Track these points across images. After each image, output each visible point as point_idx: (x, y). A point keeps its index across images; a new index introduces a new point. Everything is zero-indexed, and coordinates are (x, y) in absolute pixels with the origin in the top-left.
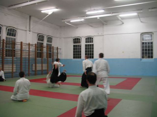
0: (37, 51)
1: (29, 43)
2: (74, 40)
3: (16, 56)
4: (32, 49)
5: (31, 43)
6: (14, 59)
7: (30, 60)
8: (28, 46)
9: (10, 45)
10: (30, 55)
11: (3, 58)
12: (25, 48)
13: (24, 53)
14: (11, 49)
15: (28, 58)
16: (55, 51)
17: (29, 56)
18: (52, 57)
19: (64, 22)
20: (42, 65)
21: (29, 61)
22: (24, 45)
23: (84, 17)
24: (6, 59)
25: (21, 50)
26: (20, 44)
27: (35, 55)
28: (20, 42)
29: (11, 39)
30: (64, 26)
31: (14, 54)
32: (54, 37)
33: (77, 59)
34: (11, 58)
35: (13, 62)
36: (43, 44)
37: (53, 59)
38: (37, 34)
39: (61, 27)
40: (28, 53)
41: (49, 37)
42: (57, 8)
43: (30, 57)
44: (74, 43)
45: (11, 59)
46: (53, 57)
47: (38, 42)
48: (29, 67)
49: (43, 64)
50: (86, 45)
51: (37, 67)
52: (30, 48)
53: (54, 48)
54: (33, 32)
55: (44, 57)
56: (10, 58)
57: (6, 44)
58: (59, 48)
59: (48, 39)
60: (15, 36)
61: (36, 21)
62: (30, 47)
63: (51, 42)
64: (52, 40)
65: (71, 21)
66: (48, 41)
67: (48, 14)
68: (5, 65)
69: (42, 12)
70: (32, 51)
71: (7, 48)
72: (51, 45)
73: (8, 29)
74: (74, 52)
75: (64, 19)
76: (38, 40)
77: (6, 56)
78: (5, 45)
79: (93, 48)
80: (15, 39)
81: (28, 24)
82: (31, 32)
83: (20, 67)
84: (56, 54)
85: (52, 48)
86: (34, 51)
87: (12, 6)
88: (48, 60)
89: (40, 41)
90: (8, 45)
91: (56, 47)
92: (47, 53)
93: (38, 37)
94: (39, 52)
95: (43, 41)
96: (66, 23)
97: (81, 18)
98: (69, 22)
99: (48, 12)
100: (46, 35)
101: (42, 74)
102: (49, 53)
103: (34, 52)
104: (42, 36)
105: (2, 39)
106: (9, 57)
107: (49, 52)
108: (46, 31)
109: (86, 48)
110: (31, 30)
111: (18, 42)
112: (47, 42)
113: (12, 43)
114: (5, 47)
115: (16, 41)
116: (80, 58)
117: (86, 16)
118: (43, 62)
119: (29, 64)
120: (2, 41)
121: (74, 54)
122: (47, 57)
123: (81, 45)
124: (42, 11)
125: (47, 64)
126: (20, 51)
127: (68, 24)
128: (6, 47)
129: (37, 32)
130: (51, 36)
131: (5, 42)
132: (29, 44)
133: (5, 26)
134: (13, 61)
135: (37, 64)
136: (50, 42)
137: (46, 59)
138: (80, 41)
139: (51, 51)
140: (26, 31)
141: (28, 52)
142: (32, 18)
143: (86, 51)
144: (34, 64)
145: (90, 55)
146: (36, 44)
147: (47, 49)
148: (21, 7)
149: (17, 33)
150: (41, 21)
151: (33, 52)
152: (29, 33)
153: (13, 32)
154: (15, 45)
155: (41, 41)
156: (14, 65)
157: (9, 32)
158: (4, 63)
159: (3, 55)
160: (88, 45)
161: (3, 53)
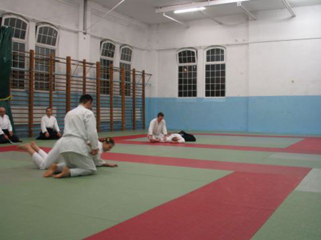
1: (84, 60)
2: (180, 54)
3: (56, 88)
4: (91, 73)
5: (87, 61)
6: (54, 96)
8: (82, 68)
10: (87, 87)
11: (30, 91)
12: (76, 70)
13: (74, 82)
16: (139, 80)
17: (84, 89)
18: (131, 94)
19: (158, 13)
20: (111, 110)
22: (73, 64)
23: (207, 1)
24: (36, 95)
25: (68, 76)
26: (65, 61)
27: (97, 87)
28: (65, 58)
29: (45, 49)
30: (158, 24)
31: (54, 85)
32: (136, 48)
33: (188, 98)
34: (48, 92)
36: (112, 62)
37: (134, 98)
38: (100, 41)
39: (150, 25)
40: (82, 83)
41: (125, 49)
43: (87, 90)
44: (180, 62)
45: (48, 96)
46: (134, 93)
47: (101, 59)
49: (114, 109)
50: (207, 67)
51: (101, 115)
52: (87, 71)
53: (136, 73)
54: (92, 36)
55: (114, 92)
56: (43, 94)
57: (36, 63)
58: (146, 72)
59: (122, 52)
61: (98, 11)
62: (87, 68)
63: (130, 61)
64: (131, 54)
65: (177, 12)
66: (123, 58)
68: (34, 108)
70: (91, 79)
71: (38, 70)
72: (129, 66)
73: (41, 29)
74: (180, 81)
75: (161, 8)
76: (102, 55)
77: (37, 88)
79: (223, 74)
80: (53, 51)
82: (87, 36)
84: (141, 86)
85: (132, 72)
86: (94, 79)
88: (123, 98)
89: (106, 55)
90: (39, 64)
91: (141, 71)
92: (121, 83)
93: (102, 48)
94: (104, 82)
95: (112, 56)
96: (164, 15)
97: (199, 3)
98: (171, 14)
100: (118, 43)
101: (111, 130)
102: (126, 84)
103: (95, 81)
104: (111, 44)
105: (27, 50)
106: (43, 90)
108: (120, 35)
109: (207, 74)
110: (88, 31)
111: (59, 57)
112: (121, 59)
114: (34, 68)
115: (56, 56)
116: (195, 94)
118: (113, 102)
120: (27, 55)
121: (180, 88)
122: (121, 93)
123: (196, 66)
125: (122, 108)
126: (65, 77)
127: (168, 18)
129: (100, 36)
130: (130, 46)
131: (34, 56)
132: (84, 62)
133: (34, 20)
134: (50, 98)
135: (101, 108)
136: (127, 60)
137: (120, 96)
138: (194, 58)
139: (129, 80)
140: (77, 32)
141: (82, 79)
143: (207, 81)
145: (218, 87)
146: (98, 64)
147: (120, 75)
149: (57, 38)
150: (111, 10)
151: (92, 81)
152: (85, 38)
153: (50, 34)
155: (109, 55)
156: (54, 108)
157: (42, 34)
158: (34, 103)
159: (31, 86)
160: (213, 66)
161: (31, 81)
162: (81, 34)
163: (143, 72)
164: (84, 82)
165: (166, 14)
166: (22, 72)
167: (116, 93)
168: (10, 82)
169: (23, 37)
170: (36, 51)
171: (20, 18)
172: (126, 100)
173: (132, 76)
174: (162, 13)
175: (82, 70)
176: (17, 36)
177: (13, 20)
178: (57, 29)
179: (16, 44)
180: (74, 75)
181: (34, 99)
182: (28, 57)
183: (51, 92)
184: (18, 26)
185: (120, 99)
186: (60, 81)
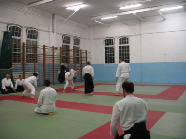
0: (62, 55)
1: (53, 46)
2: (105, 41)
3: (38, 62)
4: (57, 53)
5: (55, 46)
6: (36, 66)
7: (55, 66)
8: (52, 50)
9: (31, 49)
10: (55, 60)
11: (23, 64)
12: (49, 52)
13: (47, 58)
14: (33, 54)
15: (52, 64)
16: (84, 55)
17: (53, 61)
18: (80, 63)
19: (92, 20)
21: (53, 67)
22: (47, 49)
23: (117, 13)
24: (27, 66)
25: (44, 55)
26: (43, 47)
27: (61, 60)
28: (43, 46)
29: (32, 42)
31: (36, 60)
33: (110, 64)
34: (33, 64)
35: (35, 69)
36: (69, 46)
37: (81, 65)
38: (61, 36)
39: (89, 26)
40: (52, 58)
41: (76, 39)
42: (85, 4)
43: (55, 62)
44: (106, 45)
45: (33, 66)
46: (81, 62)
47: (63, 45)
48: (53, 74)
50: (120, 47)
52: (54, 52)
53: (82, 51)
54: (57, 33)
55: (70, 62)
56: (31, 65)
57: (27, 48)
58: (87, 51)
59: (75, 41)
60: (36, 39)
61: (60, 20)
62: (55, 50)
63: (79, 45)
64: (79, 41)
65: (102, 19)
66: (75, 44)
67: (74, 11)
68: (26, 73)
69: (67, 9)
71: (28, 53)
72: (79, 48)
73: (29, 31)
74: (106, 55)
75: (94, 17)
76: (63, 42)
77: (27, 62)
78: (25, 49)
79: (128, 51)
80: (36, 42)
81: (51, 23)
82: (55, 34)
83: (43, 74)
84: (85, 58)
85: (80, 51)
87: (32, 3)
88: (75, 65)
89: (65, 43)
90: (29, 49)
91: (85, 50)
92: (74, 57)
93: (63, 39)
94: (65, 57)
95: (69, 43)
96: (95, 21)
97: (114, 14)
98: (99, 20)
99: (74, 9)
100: (72, 36)
102: (77, 58)
103: (60, 57)
104: (68, 37)
105: (21, 43)
106: (31, 63)
107: (76, 56)
108: (73, 31)
109: (120, 51)
110: (55, 31)
111: (40, 45)
112: (74, 44)
113: (33, 46)
114: (25, 52)
115: (38, 45)
116: (114, 62)
117: (120, 12)
118: (70, 67)
119: (53, 71)
120: (22, 45)
121: (106, 59)
122: (74, 62)
123: (114, 47)
124: (66, 7)
126: (43, 56)
127: (98, 22)
128: (27, 51)
129: (62, 33)
131: (25, 45)
132: (53, 48)
133: (25, 27)
136: (77, 45)
137: (74, 64)
138: (113, 43)
139: (79, 55)
140: (49, 32)
141: (52, 56)
142: (55, 16)
143: (120, 55)
144: (59, 70)
145: (126, 58)
146: (60, 48)
147: (74, 53)
148: (43, 5)
149: (38, 35)
150: (67, 19)
151: (58, 57)
152: (53, 35)
153: (34, 33)
154: (37, 49)
155: (67, 43)
157: (30, 34)
158: (26, 70)
159: (23, 61)
160: (123, 47)
161: (23, 59)
162: (51, 33)
163: (86, 51)
164: (53, 57)
165: (96, 20)
166: (19, 54)
167: (72, 63)
168: (12, 60)
169: (19, 36)
170: (27, 43)
171: (17, 26)
172: (77, 66)
173: (80, 53)
174: (95, 20)
175: (52, 51)
176: (16, 35)
177: (14, 27)
178: (38, 30)
179: (16, 39)
180: (48, 54)
181: (26, 68)
182: (22, 46)
183: (35, 64)
184: (17, 30)
185: (74, 66)
186: (40, 58)
